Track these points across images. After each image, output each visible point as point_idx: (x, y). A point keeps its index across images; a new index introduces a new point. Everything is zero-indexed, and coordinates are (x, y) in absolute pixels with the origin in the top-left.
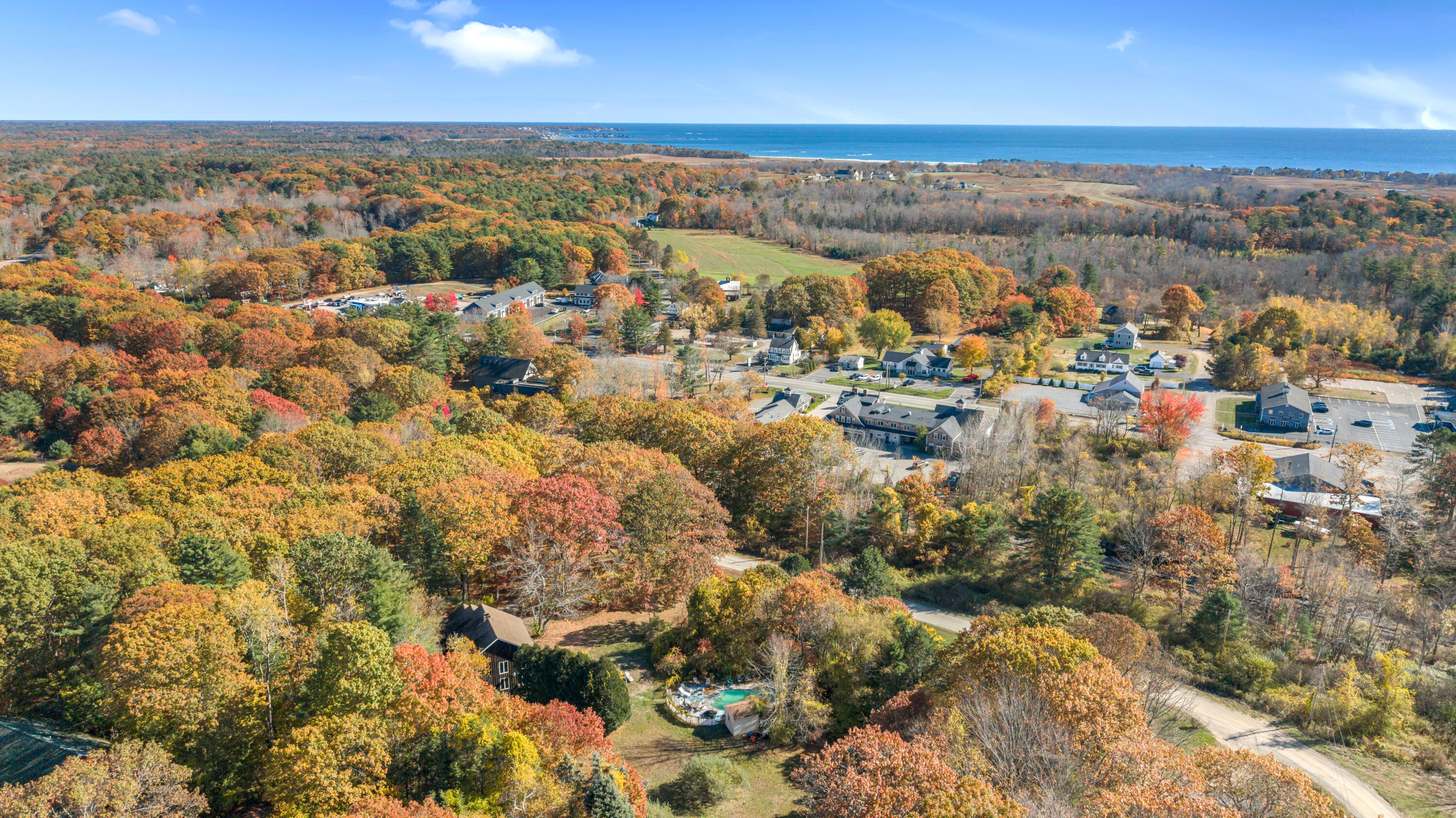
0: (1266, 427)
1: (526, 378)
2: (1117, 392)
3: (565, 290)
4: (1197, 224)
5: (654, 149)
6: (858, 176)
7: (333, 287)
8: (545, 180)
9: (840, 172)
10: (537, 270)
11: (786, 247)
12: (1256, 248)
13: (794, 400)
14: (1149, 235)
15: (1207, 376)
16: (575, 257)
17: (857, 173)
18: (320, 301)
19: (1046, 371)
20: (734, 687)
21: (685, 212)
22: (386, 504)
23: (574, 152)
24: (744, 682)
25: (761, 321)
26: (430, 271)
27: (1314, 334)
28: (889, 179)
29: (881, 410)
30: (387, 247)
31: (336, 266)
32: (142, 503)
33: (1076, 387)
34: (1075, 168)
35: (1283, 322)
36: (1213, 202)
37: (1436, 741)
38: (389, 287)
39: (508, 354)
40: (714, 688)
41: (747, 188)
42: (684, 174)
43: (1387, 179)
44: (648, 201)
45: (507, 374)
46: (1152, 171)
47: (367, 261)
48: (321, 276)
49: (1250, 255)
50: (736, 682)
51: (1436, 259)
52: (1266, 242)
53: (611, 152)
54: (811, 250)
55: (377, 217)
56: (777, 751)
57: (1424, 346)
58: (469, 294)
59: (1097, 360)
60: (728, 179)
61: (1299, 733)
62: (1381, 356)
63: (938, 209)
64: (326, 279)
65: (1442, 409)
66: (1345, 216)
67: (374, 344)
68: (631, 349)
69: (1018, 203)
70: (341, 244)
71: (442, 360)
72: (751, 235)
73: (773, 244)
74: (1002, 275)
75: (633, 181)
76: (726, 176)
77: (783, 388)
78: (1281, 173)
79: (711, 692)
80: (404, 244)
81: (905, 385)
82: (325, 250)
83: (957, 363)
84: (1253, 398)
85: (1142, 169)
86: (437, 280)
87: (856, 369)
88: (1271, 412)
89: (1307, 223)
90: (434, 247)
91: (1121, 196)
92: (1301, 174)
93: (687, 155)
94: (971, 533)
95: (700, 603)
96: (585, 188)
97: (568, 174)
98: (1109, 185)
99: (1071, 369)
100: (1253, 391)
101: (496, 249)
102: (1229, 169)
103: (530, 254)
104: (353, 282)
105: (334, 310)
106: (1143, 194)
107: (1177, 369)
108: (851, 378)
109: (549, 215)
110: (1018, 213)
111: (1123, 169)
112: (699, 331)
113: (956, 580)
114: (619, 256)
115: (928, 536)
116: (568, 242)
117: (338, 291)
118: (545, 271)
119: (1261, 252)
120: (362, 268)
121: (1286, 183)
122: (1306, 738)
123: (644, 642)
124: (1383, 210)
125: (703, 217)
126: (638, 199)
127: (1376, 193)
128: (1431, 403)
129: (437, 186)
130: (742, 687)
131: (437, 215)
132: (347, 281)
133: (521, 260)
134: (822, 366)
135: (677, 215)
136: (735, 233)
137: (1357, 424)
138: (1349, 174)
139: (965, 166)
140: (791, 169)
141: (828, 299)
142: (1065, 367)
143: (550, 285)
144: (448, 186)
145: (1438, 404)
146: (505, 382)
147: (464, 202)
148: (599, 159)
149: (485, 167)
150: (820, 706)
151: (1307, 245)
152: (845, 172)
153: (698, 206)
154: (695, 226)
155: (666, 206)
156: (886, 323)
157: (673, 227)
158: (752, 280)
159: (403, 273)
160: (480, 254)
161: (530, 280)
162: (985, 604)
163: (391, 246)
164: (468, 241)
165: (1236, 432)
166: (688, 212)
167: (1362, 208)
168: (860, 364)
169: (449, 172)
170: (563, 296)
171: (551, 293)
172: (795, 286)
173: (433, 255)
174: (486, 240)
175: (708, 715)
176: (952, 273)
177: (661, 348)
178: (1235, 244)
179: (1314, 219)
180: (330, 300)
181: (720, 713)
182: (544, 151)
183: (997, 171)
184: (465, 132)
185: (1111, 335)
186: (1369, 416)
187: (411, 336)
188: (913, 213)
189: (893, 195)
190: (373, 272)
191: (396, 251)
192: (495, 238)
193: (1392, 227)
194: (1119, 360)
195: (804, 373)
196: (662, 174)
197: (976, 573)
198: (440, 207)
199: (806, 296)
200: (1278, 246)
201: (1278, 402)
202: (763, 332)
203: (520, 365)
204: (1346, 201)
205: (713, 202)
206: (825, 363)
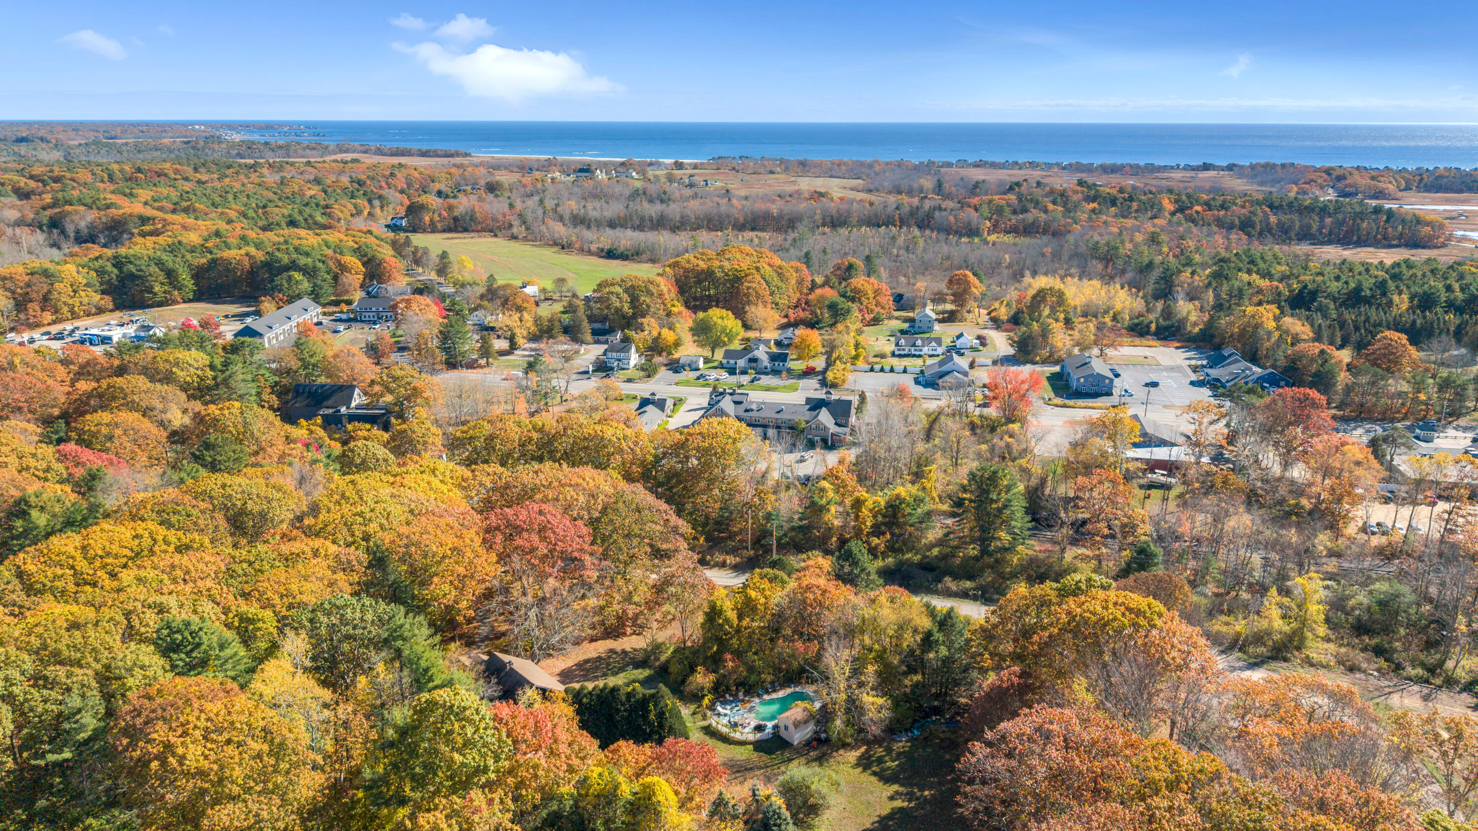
0: (1079, 394)
1: (353, 404)
2: (948, 373)
3: (343, 305)
4: (937, 214)
5: (363, 148)
6: (600, 175)
7: (48, 317)
8: (260, 185)
9: (581, 170)
10: (306, 285)
11: (556, 249)
12: (989, 234)
13: (660, 404)
14: (895, 226)
15: (1011, 351)
16: (343, 268)
17: (598, 171)
18: (36, 335)
19: (871, 360)
20: (766, 697)
21: (436, 215)
22: (352, 557)
23: (271, 153)
24: (774, 691)
25: (586, 327)
26: (169, 292)
27: (1079, 309)
28: (632, 177)
29: (754, 407)
30: (109, 267)
31: (49, 292)
32: (38, 592)
33: (905, 371)
34: (803, 164)
35: (1054, 299)
36: (934, 192)
37: (1341, 645)
38: (118, 314)
39: (322, 380)
40: (749, 701)
41: (492, 188)
42: (416, 174)
43: (1064, 168)
44: (388, 204)
45: (330, 402)
46: (870, 166)
47: (88, 285)
48: (30, 305)
49: (985, 240)
50: (768, 692)
51: (1139, 238)
52: (995, 228)
53: (314, 152)
54: (585, 251)
55: (63, 232)
56: (841, 752)
57: (1167, 313)
58: (226, 317)
59: (914, 345)
60: (465, 179)
61: (1246, 657)
62: (1137, 325)
63: (695, 207)
64: (38, 308)
65: (1203, 366)
66: (1054, 203)
67: (168, 378)
68: (452, 365)
69: (766, 198)
70: (51, 267)
71: (254, 392)
72: (514, 237)
73: (540, 246)
74: (797, 270)
75: (361, 183)
76: (462, 176)
77: (647, 395)
78: (977, 165)
79: (748, 706)
80: (131, 263)
81: (752, 381)
82: (32, 274)
83: (794, 357)
84: (1057, 369)
85: (862, 164)
86: (178, 303)
87: (697, 369)
88: (1082, 380)
89: (1025, 210)
90: (170, 265)
91: (852, 190)
92: (994, 165)
93: (403, 155)
94: (904, 516)
95: (719, 618)
96: (312, 193)
97: (283, 178)
98: (838, 180)
99: (893, 355)
100: (1056, 362)
101: (246, 263)
102: (934, 163)
103: (293, 266)
104: (73, 312)
105: (56, 345)
106: (872, 187)
107: (981, 348)
108: (698, 378)
109: (284, 225)
110: (774, 209)
111: (845, 164)
112: (520, 341)
113: (901, 564)
114: (394, 265)
115: (869, 524)
116: (329, 252)
117: (54, 322)
118: (315, 285)
119: (992, 238)
120: (83, 294)
121: (985, 174)
122: (1252, 660)
123: (650, 667)
124: (1080, 196)
125: (456, 219)
126: (376, 203)
127: (1064, 182)
128: (1193, 362)
129: (131, 194)
130: (774, 696)
131: (147, 228)
132: (65, 309)
133: (285, 275)
134: (663, 368)
135: (427, 219)
136: (496, 236)
137: (1147, 385)
138: (1033, 165)
139: (702, 164)
140: (525, 168)
141: (648, 300)
142: (888, 353)
143: (322, 300)
144: (145, 194)
145: (1199, 363)
146: (331, 411)
147: (174, 211)
148: (312, 160)
149: (176, 172)
150: (880, 701)
151: (1028, 230)
152: (586, 170)
153: (450, 208)
154: (449, 230)
155: (414, 210)
156: (720, 321)
157: (424, 231)
158: (549, 285)
159: (133, 296)
160: (228, 270)
161: (299, 297)
162: (940, 581)
163: (114, 265)
164: (209, 256)
165: (1058, 401)
166: (440, 215)
167: (1063, 194)
168: (701, 365)
169: (130, 179)
170: (341, 312)
171: (326, 310)
172: (612, 289)
173: (170, 274)
174: (233, 254)
175: (759, 728)
176: (758, 269)
177: (483, 362)
178: (972, 232)
179: (1030, 206)
180: (48, 333)
181: (770, 725)
182: (234, 152)
183: (734, 169)
184: (124, 132)
185: (912, 321)
186: (1154, 378)
187: (212, 367)
188: (673, 210)
189: (644, 193)
190: (97, 297)
191: (121, 272)
192: (243, 252)
193: (1093, 211)
194: (934, 344)
195: (649, 376)
196: (392, 175)
197: (916, 554)
198: (149, 219)
199: (625, 297)
200: (1007, 232)
201: (1085, 372)
202: (589, 337)
203: (344, 391)
204: (1048, 189)
205: (464, 204)
206: (666, 365)
